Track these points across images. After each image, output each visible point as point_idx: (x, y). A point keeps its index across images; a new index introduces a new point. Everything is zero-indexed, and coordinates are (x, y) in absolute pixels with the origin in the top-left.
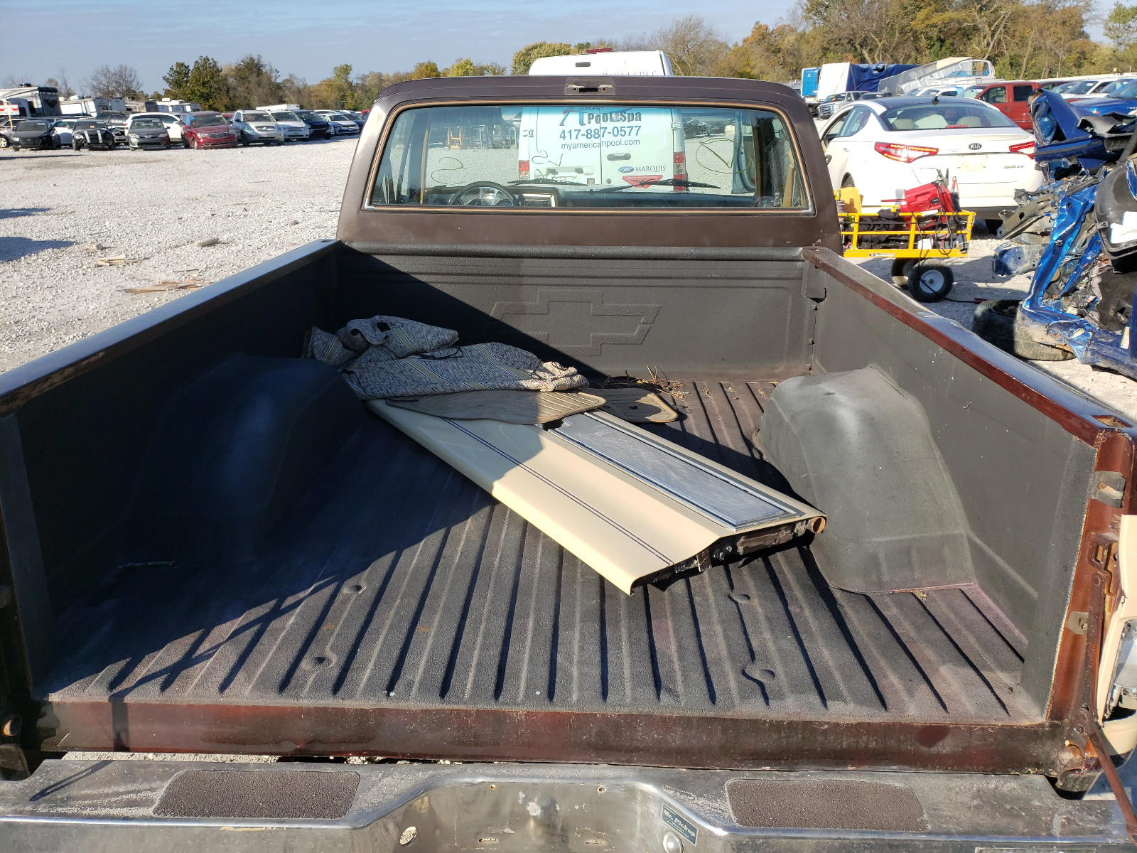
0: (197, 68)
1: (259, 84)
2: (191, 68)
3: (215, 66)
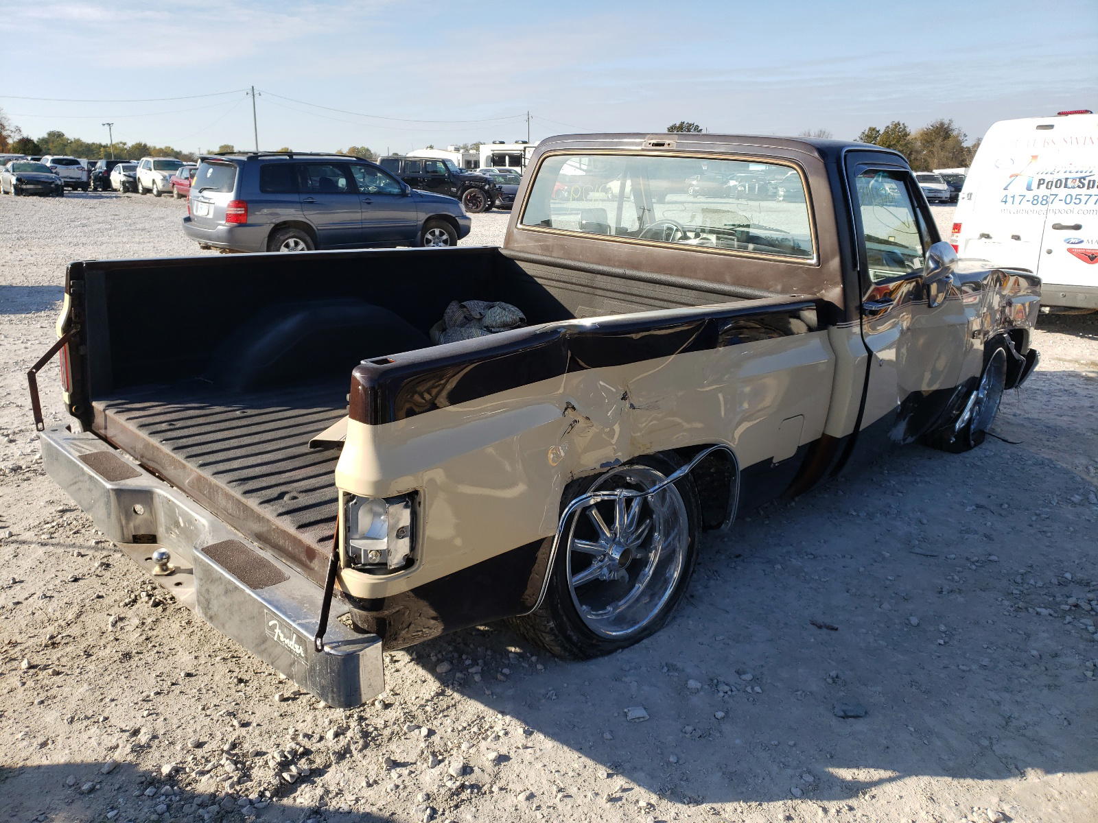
0: (886, 132)
1: (943, 148)
2: (881, 132)
3: (904, 130)
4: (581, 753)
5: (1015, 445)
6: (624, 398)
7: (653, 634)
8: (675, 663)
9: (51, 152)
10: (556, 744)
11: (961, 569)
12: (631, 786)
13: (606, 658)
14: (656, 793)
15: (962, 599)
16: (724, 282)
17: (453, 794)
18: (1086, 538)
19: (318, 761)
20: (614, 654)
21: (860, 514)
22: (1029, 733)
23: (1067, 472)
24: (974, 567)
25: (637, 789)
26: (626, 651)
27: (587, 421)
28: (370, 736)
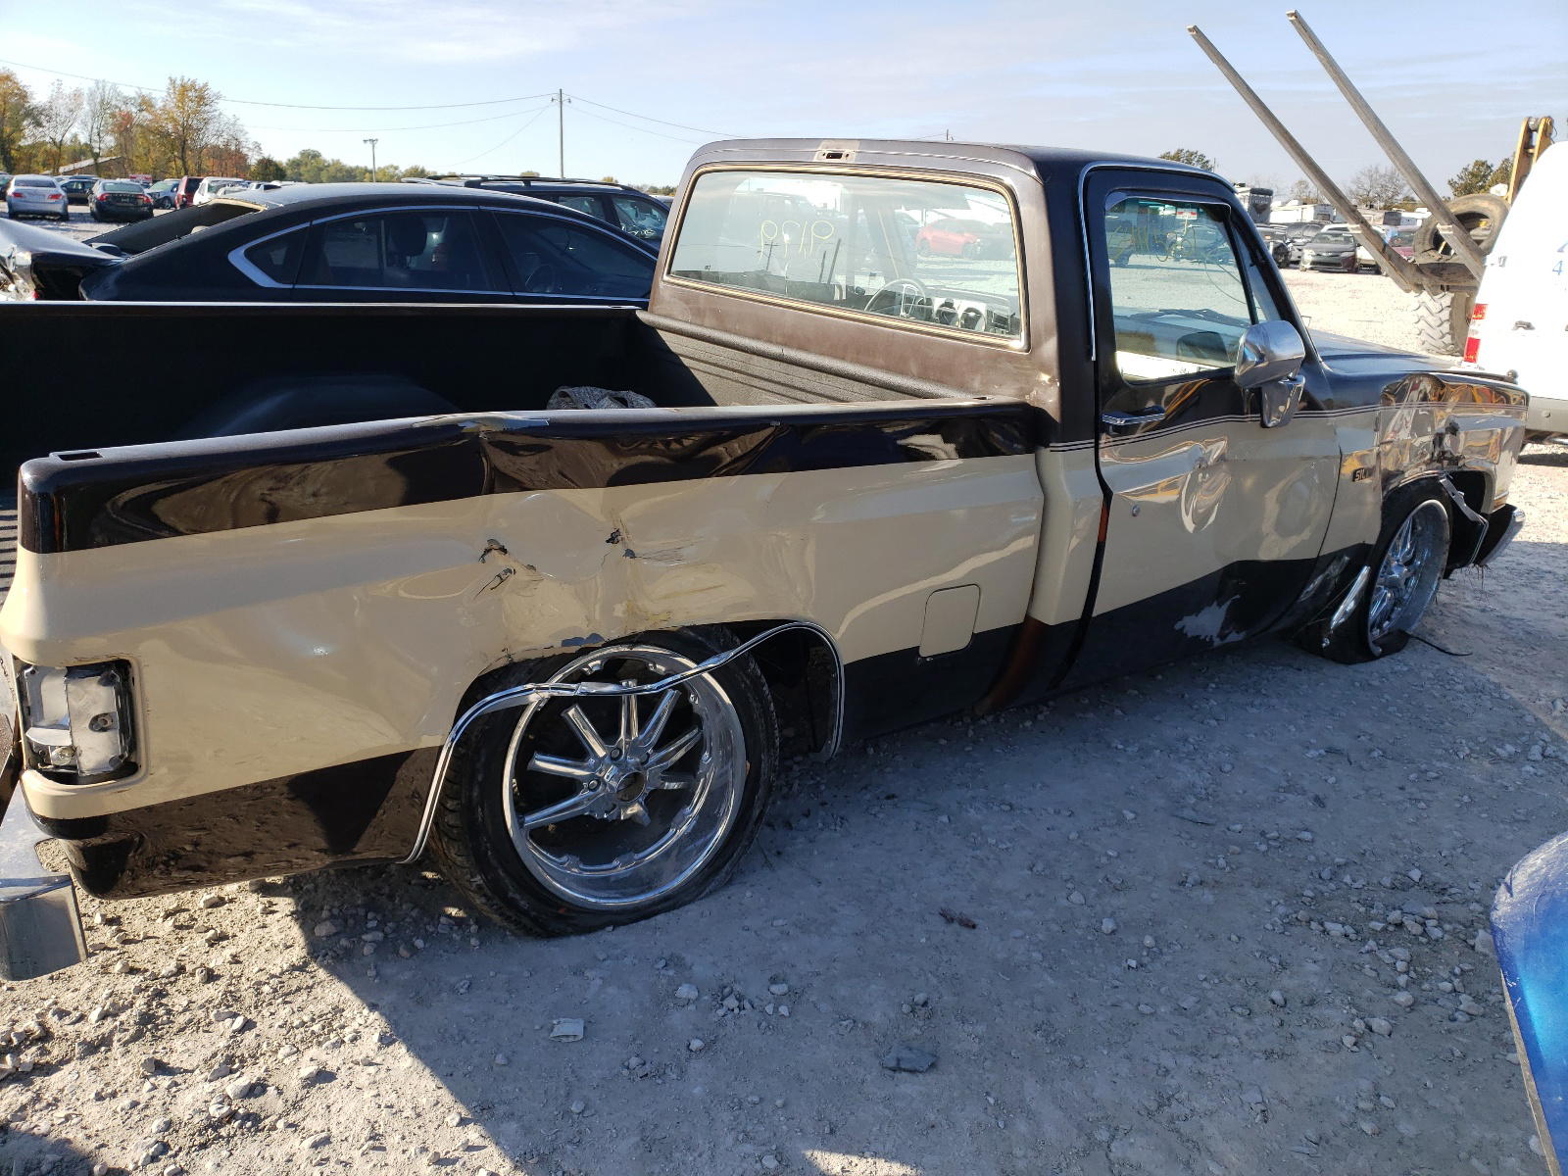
4: (445, 1083)
5: (1453, 658)
6: (613, 539)
7: (680, 906)
8: (684, 955)
9: (302, 178)
10: (419, 1065)
11: (1238, 849)
12: (486, 1142)
13: (583, 938)
14: (512, 1159)
15: (1211, 897)
16: (903, 373)
17: (210, 1126)
18: (1484, 815)
19: (55, 1052)
20: (600, 933)
21: (1128, 749)
22: (1186, 1128)
23: (1515, 706)
24: (1263, 848)
25: (492, 1149)
26: (622, 929)
27: (531, 572)
28: (154, 1023)
